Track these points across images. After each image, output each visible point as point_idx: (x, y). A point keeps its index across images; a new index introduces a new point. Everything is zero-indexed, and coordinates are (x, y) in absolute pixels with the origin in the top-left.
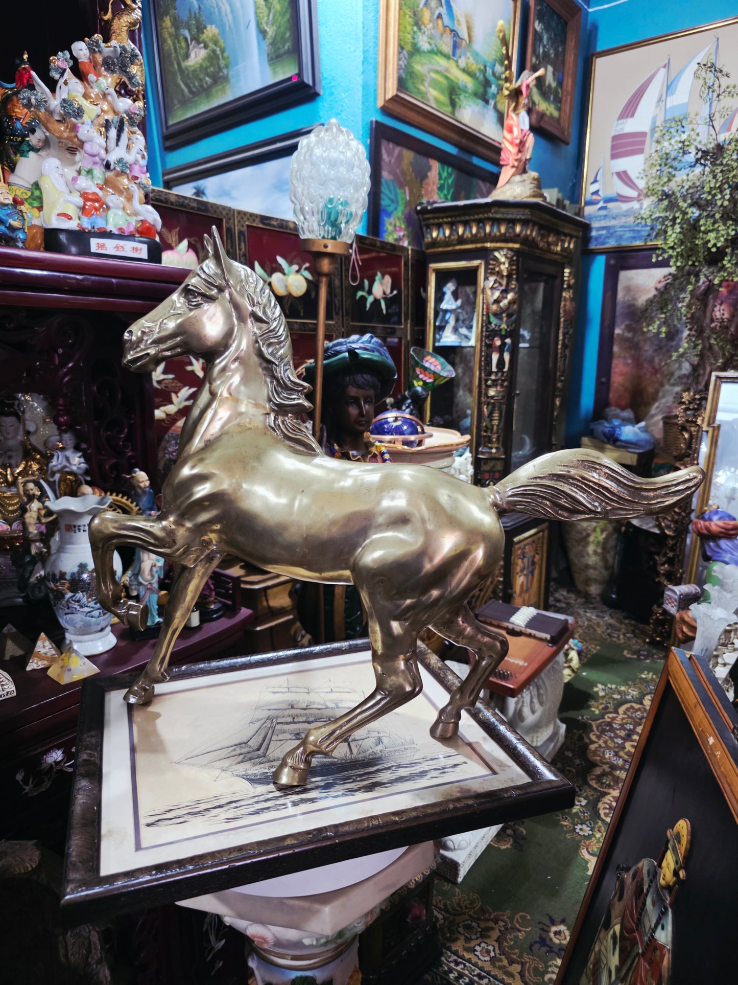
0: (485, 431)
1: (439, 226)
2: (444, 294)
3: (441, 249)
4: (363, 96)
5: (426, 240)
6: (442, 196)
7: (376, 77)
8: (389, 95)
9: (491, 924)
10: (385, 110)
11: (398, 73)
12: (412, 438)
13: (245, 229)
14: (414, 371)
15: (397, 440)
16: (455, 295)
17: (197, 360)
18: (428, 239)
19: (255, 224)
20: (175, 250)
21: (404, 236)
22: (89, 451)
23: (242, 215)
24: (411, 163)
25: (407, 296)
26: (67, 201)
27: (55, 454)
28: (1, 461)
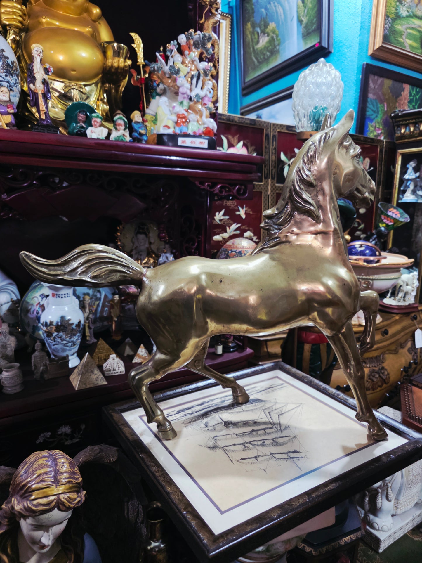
1: (406, 126)
2: (408, 169)
3: (406, 140)
4: (359, 49)
5: (397, 135)
6: (411, 106)
7: (369, 37)
8: (377, 47)
10: (373, 56)
11: (384, 32)
12: (372, 258)
13: (277, 133)
14: (380, 217)
16: (416, 170)
17: (243, 208)
18: (398, 134)
19: (282, 131)
20: (235, 147)
21: (381, 133)
22: (177, 254)
23: (276, 126)
24: (389, 87)
25: (380, 171)
26: (168, 119)
27: (162, 255)
28: (136, 257)
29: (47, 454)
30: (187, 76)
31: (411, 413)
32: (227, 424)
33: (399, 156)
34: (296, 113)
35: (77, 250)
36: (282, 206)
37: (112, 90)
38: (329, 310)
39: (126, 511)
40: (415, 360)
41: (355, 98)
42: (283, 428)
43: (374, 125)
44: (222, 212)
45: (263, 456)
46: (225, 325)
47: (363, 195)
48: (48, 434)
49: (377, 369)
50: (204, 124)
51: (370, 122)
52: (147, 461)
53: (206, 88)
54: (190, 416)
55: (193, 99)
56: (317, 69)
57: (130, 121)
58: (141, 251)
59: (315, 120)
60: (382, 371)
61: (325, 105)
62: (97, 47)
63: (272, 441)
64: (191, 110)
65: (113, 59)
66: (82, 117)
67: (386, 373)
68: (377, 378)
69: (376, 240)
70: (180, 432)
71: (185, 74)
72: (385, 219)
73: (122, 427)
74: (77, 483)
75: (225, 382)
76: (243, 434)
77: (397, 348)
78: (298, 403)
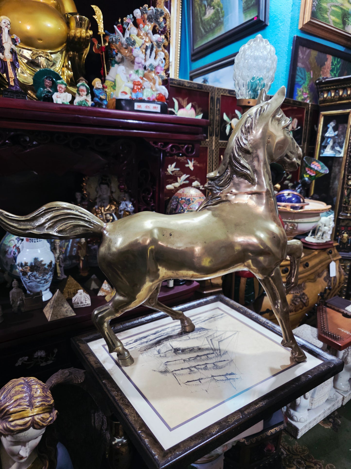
0: (345, 204)
1: (328, 91)
2: (328, 128)
3: (328, 104)
4: (291, 23)
5: (320, 99)
6: (333, 74)
7: (299, 13)
8: (306, 22)
9: (312, 465)
10: (303, 30)
11: (312, 9)
12: (297, 205)
13: (220, 97)
14: (305, 169)
15: (288, 205)
16: (335, 129)
17: (191, 161)
18: (321, 99)
19: (225, 94)
20: (185, 109)
21: (307, 97)
22: (135, 202)
23: (219, 90)
24: (315, 57)
25: (306, 130)
26: (126, 86)
27: (122, 202)
28: (100, 204)
29: (23, 381)
30: (142, 47)
31: (325, 330)
32: (176, 351)
33: (321, 117)
34: (236, 82)
35: (44, 208)
36: (223, 170)
37: (76, 57)
38: (261, 258)
39: (93, 421)
40: (329, 286)
41: (287, 67)
42: (222, 353)
43: (302, 91)
44: (174, 165)
45: (205, 379)
46: (174, 272)
47: (292, 160)
48: (26, 358)
49: (299, 295)
50: (157, 90)
51: (298, 87)
52: (109, 386)
53: (158, 58)
54: (145, 344)
55: (147, 68)
56: (255, 44)
57: (91, 87)
58: (104, 199)
59: (253, 89)
60: (303, 296)
61: (261, 76)
62: (62, 18)
63: (213, 365)
64: (145, 78)
65: (76, 30)
66: (48, 83)
67: (306, 298)
68: (299, 302)
69: (301, 188)
70: (137, 358)
71: (140, 46)
72: (308, 171)
73: (87, 356)
74: (49, 405)
75: (175, 315)
76: (189, 360)
77: (315, 278)
78: (235, 331)
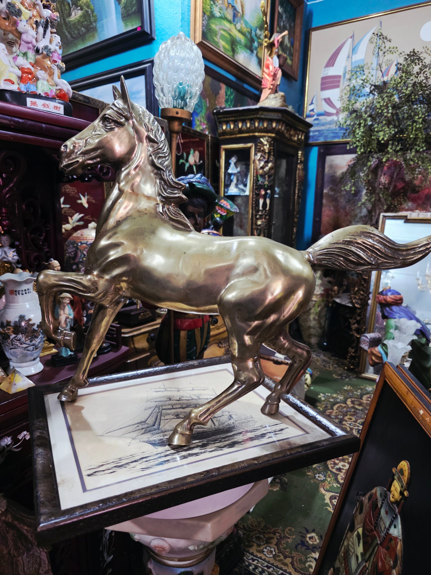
1: (227, 123)
2: (230, 163)
3: (228, 137)
5: (219, 131)
6: (228, 104)
7: (189, 30)
8: (197, 41)
9: (272, 535)
11: (202, 28)
16: (237, 165)
17: (84, 196)
18: (220, 131)
21: (206, 128)
25: (208, 165)
